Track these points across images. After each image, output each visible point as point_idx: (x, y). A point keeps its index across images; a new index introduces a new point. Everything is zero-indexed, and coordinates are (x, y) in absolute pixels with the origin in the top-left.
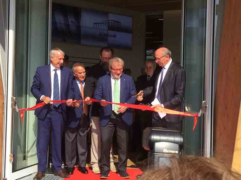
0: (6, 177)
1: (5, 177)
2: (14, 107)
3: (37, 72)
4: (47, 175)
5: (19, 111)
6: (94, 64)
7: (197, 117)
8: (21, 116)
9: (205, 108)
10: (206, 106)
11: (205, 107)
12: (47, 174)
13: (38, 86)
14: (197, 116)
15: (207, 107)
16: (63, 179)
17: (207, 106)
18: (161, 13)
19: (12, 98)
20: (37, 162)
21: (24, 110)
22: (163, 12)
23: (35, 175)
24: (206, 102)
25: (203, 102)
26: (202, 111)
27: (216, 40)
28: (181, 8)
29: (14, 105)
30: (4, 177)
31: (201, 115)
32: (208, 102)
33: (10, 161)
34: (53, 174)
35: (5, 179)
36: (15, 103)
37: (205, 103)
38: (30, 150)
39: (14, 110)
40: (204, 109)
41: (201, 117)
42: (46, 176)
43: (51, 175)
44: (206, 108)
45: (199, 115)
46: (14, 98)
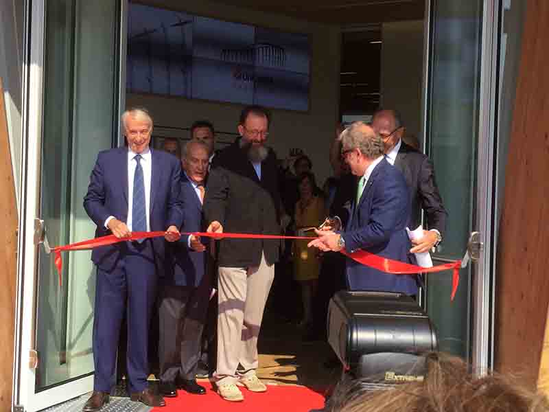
0: (21, 403)
1: (18, 403)
2: (41, 242)
3: (97, 163)
4: (114, 399)
5: (52, 251)
6: (226, 145)
7: (458, 269)
8: (57, 263)
9: (476, 249)
10: (479, 244)
11: (477, 246)
12: (113, 397)
13: (100, 196)
14: (459, 267)
15: (481, 246)
16: (152, 408)
17: (482, 243)
18: (377, 28)
19: (36, 222)
20: (93, 370)
21: (62, 249)
22: (380, 25)
23: (87, 400)
24: (479, 234)
25: (473, 233)
26: (469, 255)
27: (503, 92)
28: (422, 17)
29: (39, 238)
30: (16, 403)
31: (468, 264)
32: (483, 234)
33: (31, 365)
34: (129, 398)
35: (18, 408)
36: (44, 233)
37: (477, 237)
38: (75, 342)
39: (39, 250)
40: (475, 251)
41: (467, 267)
42: (111, 402)
43: (124, 398)
44: (479, 248)
45: (464, 265)
46: (41, 221)
